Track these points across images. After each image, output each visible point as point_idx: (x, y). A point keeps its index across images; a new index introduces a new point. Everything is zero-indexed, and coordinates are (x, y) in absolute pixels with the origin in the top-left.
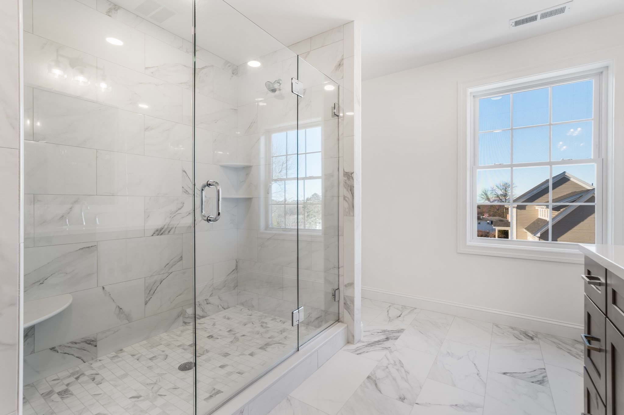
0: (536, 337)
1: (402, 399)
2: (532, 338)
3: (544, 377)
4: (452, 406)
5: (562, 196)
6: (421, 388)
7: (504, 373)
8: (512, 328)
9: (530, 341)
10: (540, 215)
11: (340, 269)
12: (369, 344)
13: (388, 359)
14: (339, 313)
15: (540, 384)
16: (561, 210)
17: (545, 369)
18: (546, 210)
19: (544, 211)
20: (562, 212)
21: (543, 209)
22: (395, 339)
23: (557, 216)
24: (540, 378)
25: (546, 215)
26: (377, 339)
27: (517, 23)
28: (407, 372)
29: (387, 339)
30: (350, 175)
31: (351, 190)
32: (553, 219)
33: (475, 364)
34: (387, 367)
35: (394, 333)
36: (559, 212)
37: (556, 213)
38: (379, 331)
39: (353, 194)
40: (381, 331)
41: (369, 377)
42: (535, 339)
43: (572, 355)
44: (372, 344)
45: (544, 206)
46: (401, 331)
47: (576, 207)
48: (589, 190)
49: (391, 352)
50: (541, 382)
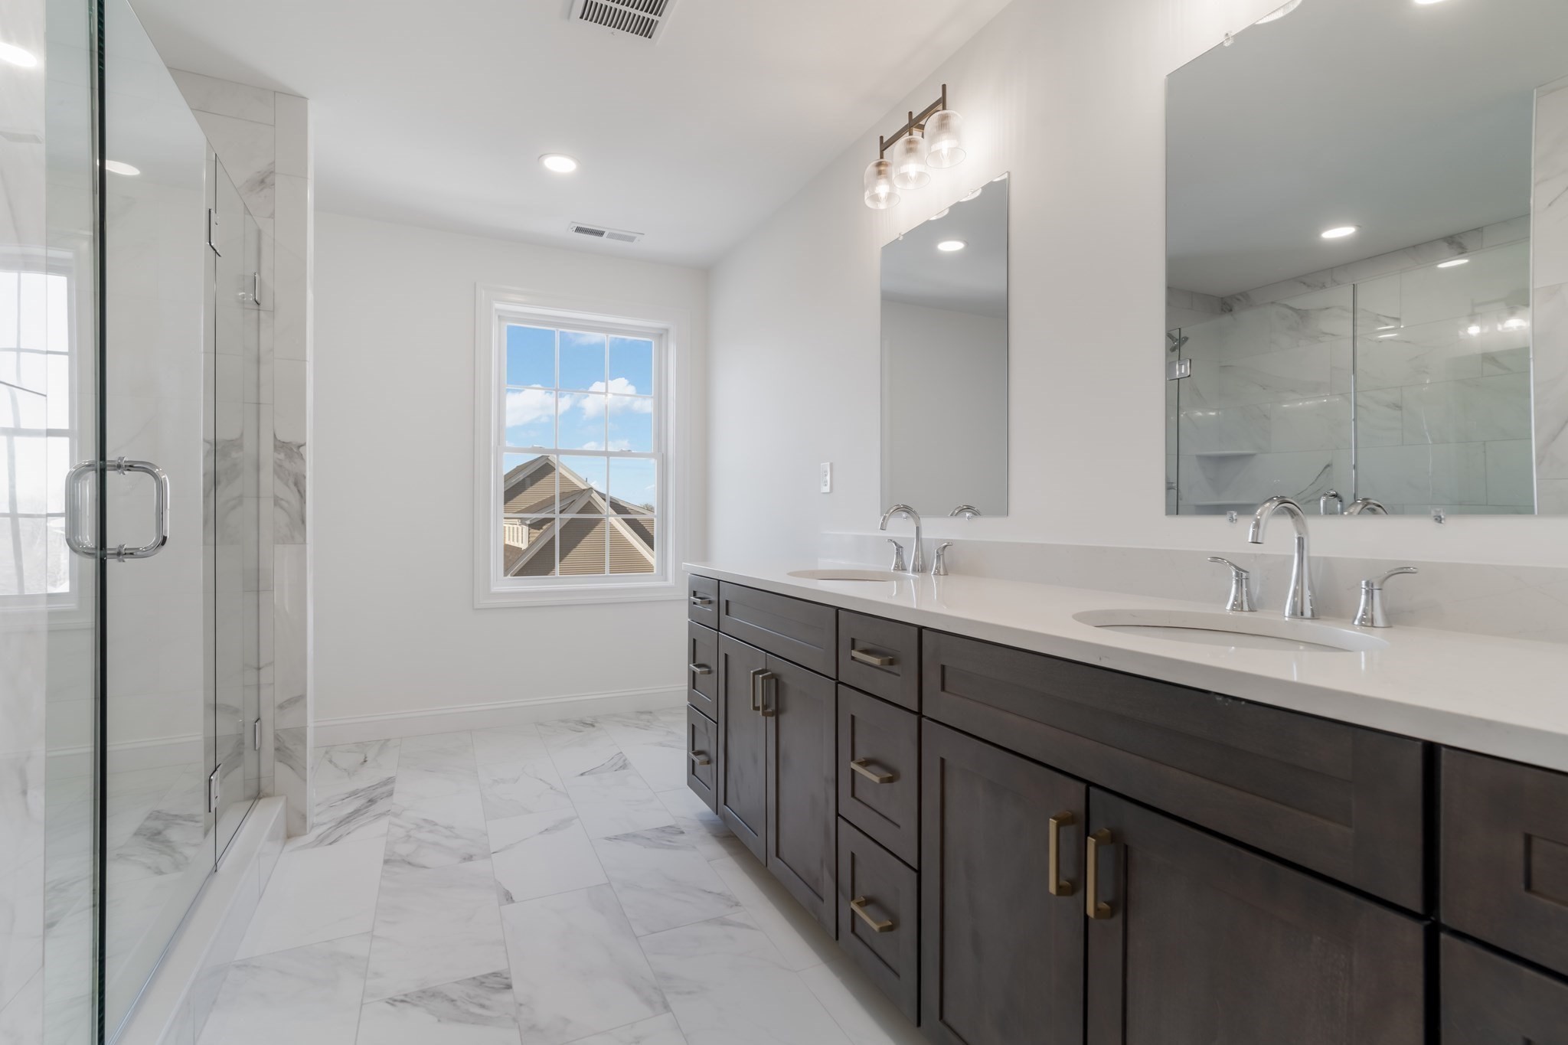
0: (597, 722)
1: (469, 858)
2: (593, 725)
3: (624, 761)
4: (541, 833)
5: (544, 501)
6: (486, 835)
7: (582, 774)
8: (563, 721)
9: (591, 729)
10: (509, 539)
11: (262, 671)
12: (341, 822)
13: (401, 827)
14: (259, 778)
15: (624, 769)
16: (544, 527)
17: (621, 753)
18: (520, 528)
19: (516, 530)
20: (546, 531)
21: (515, 526)
22: (387, 796)
23: (538, 539)
24: (621, 763)
25: (520, 538)
26: (350, 809)
27: (579, 230)
28: (449, 828)
29: (372, 801)
30: (295, 450)
31: (296, 484)
32: (531, 545)
33: (541, 780)
34: (410, 837)
35: (377, 788)
36: (541, 531)
37: (536, 533)
38: (343, 797)
39: (302, 495)
40: (347, 796)
41: (386, 862)
42: (596, 724)
43: (641, 728)
44: (348, 820)
45: (516, 520)
46: (390, 781)
47: (566, 522)
48: (584, 490)
49: (397, 815)
50: (624, 766)
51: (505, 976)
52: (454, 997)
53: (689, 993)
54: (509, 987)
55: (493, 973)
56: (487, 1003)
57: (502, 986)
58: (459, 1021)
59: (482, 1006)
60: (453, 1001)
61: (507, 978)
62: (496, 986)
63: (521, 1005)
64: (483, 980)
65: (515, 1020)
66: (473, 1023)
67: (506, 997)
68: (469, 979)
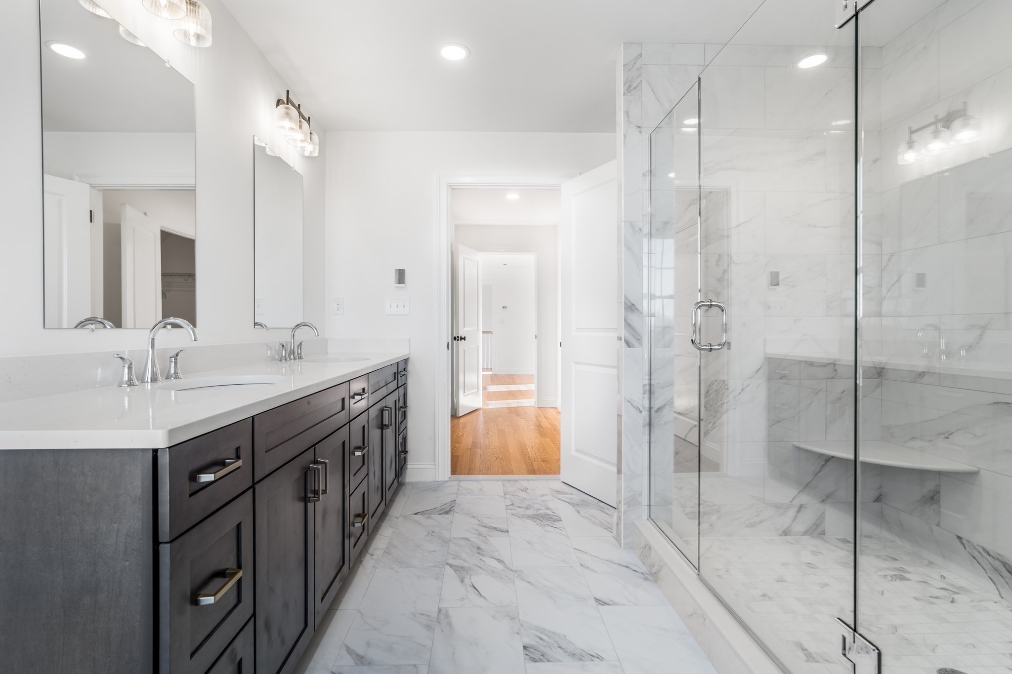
51: (527, 657)
52: (559, 649)
53: (423, 614)
54: (525, 648)
55: (535, 661)
56: (538, 640)
57: (530, 649)
58: (554, 633)
59: (541, 639)
60: (560, 647)
61: (527, 655)
62: (533, 651)
63: (518, 633)
64: (542, 658)
65: (522, 625)
66: (545, 629)
67: (528, 641)
68: (552, 661)
